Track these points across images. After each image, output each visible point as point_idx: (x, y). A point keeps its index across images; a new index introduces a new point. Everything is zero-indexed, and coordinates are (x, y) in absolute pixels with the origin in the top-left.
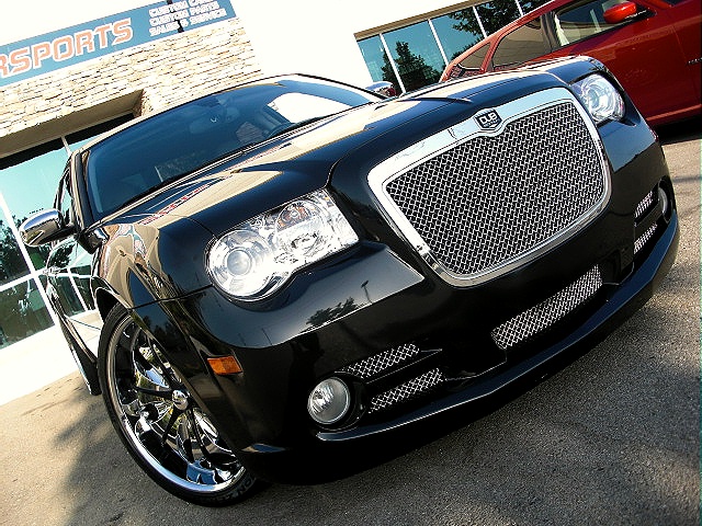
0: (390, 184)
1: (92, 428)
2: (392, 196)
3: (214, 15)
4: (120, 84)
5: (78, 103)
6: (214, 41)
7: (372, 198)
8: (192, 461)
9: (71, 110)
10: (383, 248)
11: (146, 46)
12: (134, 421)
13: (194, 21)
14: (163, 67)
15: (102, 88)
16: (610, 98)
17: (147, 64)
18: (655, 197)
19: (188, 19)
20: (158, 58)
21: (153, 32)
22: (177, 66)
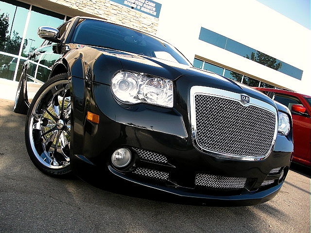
0: (197, 95)
1: (8, 121)
2: (196, 100)
3: (151, 12)
4: (101, 12)
5: (81, 8)
6: (145, 21)
7: (188, 96)
8: (47, 151)
9: (77, 8)
10: (180, 116)
11: (120, 6)
12: (35, 122)
13: (143, 9)
14: (120, 17)
15: (93, 8)
16: (286, 126)
17: (115, 12)
18: (280, 171)
19: (141, 7)
20: (121, 13)
21: (126, 2)
22: (125, 21)
